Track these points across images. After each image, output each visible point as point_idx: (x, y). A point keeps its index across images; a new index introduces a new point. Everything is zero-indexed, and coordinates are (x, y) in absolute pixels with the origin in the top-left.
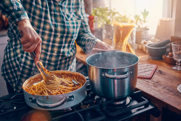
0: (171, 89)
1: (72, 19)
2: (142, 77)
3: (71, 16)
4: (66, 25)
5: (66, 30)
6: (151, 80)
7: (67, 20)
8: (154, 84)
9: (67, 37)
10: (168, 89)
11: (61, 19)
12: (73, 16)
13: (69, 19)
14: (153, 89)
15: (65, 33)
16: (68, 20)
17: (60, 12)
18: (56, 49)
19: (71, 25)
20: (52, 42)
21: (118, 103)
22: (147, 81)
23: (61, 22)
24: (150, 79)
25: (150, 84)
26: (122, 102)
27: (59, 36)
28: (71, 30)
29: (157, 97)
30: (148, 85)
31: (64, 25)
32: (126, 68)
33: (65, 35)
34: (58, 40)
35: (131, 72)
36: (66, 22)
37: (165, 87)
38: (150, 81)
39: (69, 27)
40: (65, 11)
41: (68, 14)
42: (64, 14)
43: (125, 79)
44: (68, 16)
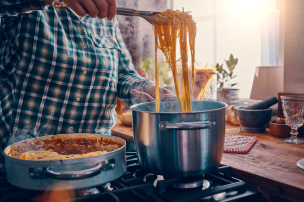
0: (285, 166)
1: (104, 47)
2: (231, 150)
3: (103, 41)
4: (96, 54)
5: (97, 62)
6: (248, 155)
7: (96, 46)
8: (253, 159)
9: (98, 74)
10: (280, 165)
11: (87, 46)
12: (106, 41)
13: (100, 45)
14: (253, 165)
15: (96, 66)
16: (98, 47)
17: (83, 33)
18: (78, 95)
19: (104, 55)
20: (72, 81)
21: (187, 186)
22: (240, 157)
23: (87, 49)
24: (246, 153)
25: (245, 159)
26: (194, 185)
27: (85, 72)
28: (105, 62)
29: (261, 175)
30: (242, 160)
31: (93, 54)
32: (204, 115)
33: (96, 70)
34: (82, 78)
35: (214, 123)
36: (95, 49)
37: (273, 164)
38: (245, 156)
39: (102, 57)
40: (93, 33)
41: (98, 38)
42: (91, 37)
43: (201, 130)
44: (98, 41)
